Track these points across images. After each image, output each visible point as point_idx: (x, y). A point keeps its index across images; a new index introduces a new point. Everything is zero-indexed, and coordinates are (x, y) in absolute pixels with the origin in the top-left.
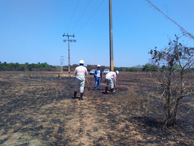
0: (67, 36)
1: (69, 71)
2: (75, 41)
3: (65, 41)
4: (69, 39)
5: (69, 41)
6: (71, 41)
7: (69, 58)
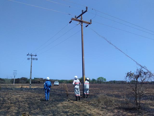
0: (30, 55)
1: (30, 83)
2: (37, 59)
3: (28, 59)
4: (32, 58)
5: (32, 59)
6: (34, 59)
7: (31, 72)
